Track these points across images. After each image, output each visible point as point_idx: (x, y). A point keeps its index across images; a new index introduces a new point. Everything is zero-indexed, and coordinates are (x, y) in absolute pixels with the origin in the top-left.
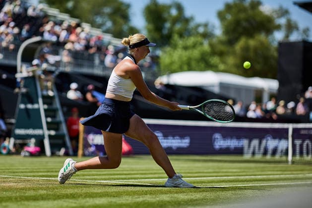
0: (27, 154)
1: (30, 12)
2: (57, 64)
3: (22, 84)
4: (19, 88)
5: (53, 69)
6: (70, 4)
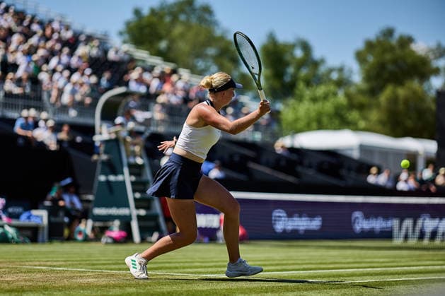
0: (109, 240)
1: (112, 55)
2: (147, 122)
3: (102, 149)
4: (99, 154)
5: (142, 128)
6: (163, 45)
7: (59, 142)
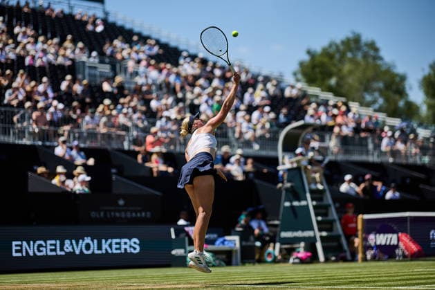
0: (297, 261)
3: (285, 177)
4: (283, 182)
6: (333, 81)
7: (245, 173)
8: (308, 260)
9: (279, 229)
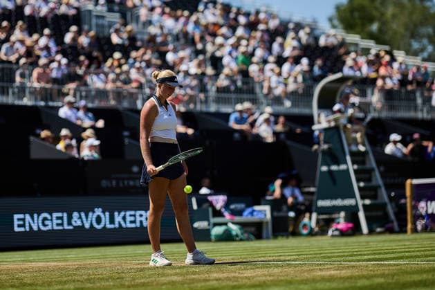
0: (337, 233)
4: (318, 143)
5: (361, 115)
6: (375, 27)
7: (276, 134)
8: (350, 231)
9: (315, 197)
